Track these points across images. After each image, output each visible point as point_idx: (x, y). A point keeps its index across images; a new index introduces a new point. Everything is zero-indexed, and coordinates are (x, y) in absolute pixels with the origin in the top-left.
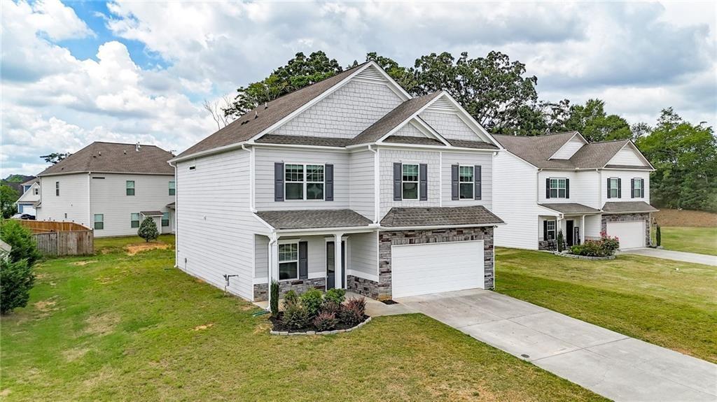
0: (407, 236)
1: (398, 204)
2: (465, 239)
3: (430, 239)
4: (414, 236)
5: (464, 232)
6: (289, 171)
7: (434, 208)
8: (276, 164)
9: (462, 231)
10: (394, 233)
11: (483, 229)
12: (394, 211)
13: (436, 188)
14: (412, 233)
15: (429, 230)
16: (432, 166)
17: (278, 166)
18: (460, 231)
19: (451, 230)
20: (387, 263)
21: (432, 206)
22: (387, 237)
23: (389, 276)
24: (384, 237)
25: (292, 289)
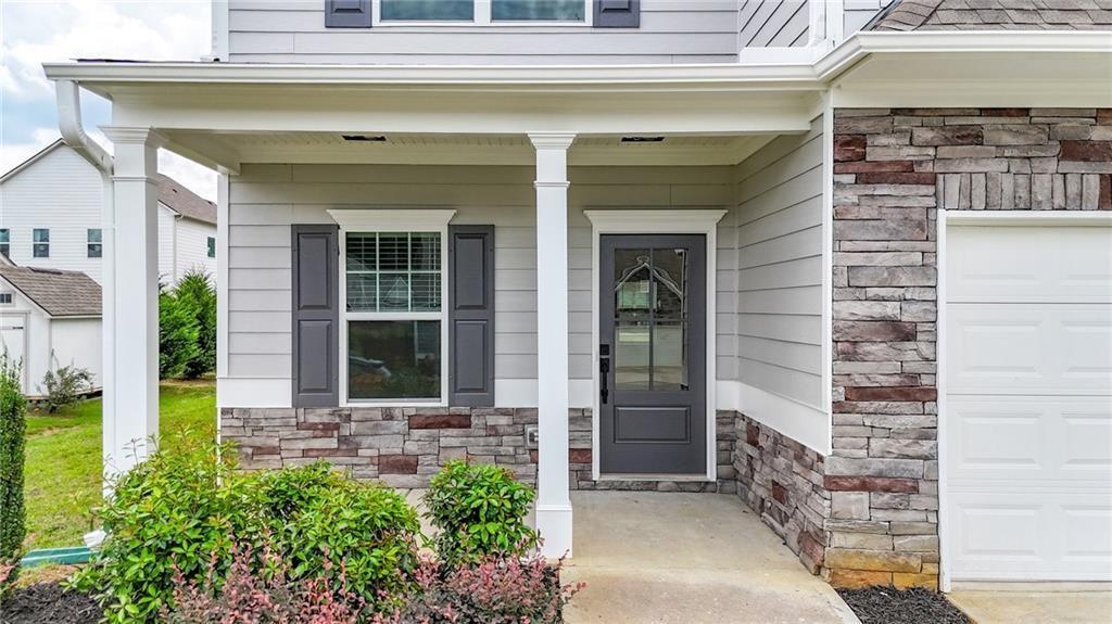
10: (963, 130)
20: (902, 333)
22: (908, 154)
23: (906, 417)
24: (873, 155)
25: (411, 447)
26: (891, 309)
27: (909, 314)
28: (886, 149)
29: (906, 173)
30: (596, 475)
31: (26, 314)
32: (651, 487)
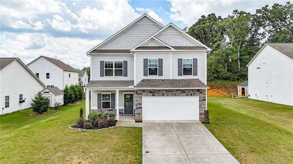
0: (151, 92)
1: (146, 78)
2: (187, 95)
3: (165, 94)
4: (155, 92)
5: (186, 91)
6: (107, 64)
7: (167, 80)
8: (101, 62)
9: (184, 91)
10: (144, 91)
11: (198, 90)
12: (143, 81)
13: (168, 70)
14: (155, 91)
15: (164, 90)
16: (166, 60)
17: (102, 62)
18: (183, 91)
19: (177, 90)
20: (140, 104)
21: (166, 78)
22: (140, 92)
23: (140, 110)
24: (138, 93)
25: (108, 113)
26: (139, 103)
27: (140, 103)
28: (139, 92)
29: (140, 94)
30: (124, 115)
31: (51, 95)
32: (129, 115)
